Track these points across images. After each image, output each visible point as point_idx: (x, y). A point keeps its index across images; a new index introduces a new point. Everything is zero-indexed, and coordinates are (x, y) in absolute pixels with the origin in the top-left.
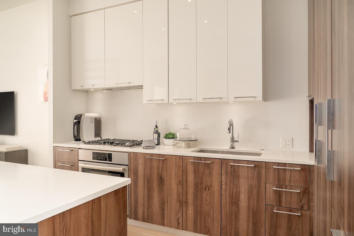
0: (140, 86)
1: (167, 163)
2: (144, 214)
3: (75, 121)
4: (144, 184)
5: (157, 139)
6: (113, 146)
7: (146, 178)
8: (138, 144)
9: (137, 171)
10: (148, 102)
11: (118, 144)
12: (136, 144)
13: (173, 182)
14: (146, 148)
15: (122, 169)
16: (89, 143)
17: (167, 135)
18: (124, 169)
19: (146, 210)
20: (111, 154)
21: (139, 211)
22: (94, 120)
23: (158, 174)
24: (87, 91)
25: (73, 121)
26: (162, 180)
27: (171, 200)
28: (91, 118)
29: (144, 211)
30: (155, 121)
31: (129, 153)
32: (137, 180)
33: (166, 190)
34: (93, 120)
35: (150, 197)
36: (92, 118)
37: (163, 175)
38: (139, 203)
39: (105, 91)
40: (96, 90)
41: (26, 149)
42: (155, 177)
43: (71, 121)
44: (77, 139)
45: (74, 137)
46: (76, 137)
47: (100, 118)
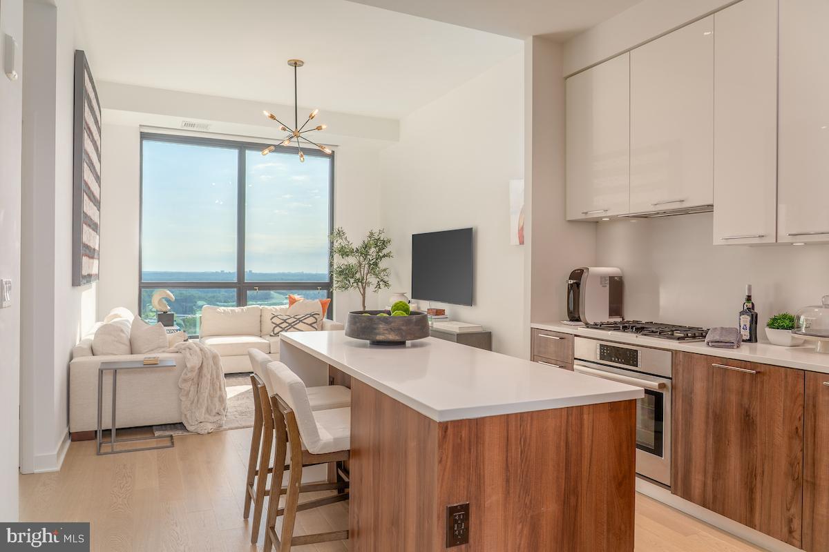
0: (708, 206)
1: (762, 382)
2: (704, 491)
3: (572, 282)
4: (707, 423)
5: (748, 328)
6: (643, 335)
7: (710, 411)
8: (697, 334)
9: (691, 393)
10: (723, 242)
11: (653, 332)
12: (695, 334)
13: (777, 430)
14: (713, 344)
15: (657, 384)
16: (596, 326)
17: (775, 319)
18: (662, 386)
19: (709, 482)
20: (637, 351)
21: (693, 481)
22: (608, 281)
23: (741, 405)
24: (596, 223)
25: (567, 281)
26: (751, 421)
27: (772, 472)
28: (601, 277)
29: (705, 484)
30: (747, 286)
31: (675, 353)
32: (691, 413)
33: (758, 445)
34: (606, 280)
35: (719, 456)
36: (605, 277)
37: (754, 409)
38: (694, 463)
39: (634, 221)
40: (614, 220)
41: (489, 331)
42: (733, 411)
43: (564, 282)
44: (574, 316)
45: (570, 313)
46: (571, 313)
47: (621, 278)
